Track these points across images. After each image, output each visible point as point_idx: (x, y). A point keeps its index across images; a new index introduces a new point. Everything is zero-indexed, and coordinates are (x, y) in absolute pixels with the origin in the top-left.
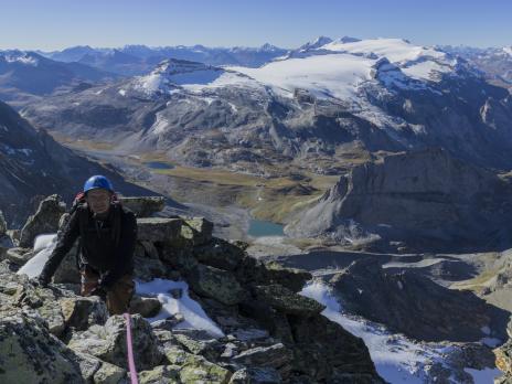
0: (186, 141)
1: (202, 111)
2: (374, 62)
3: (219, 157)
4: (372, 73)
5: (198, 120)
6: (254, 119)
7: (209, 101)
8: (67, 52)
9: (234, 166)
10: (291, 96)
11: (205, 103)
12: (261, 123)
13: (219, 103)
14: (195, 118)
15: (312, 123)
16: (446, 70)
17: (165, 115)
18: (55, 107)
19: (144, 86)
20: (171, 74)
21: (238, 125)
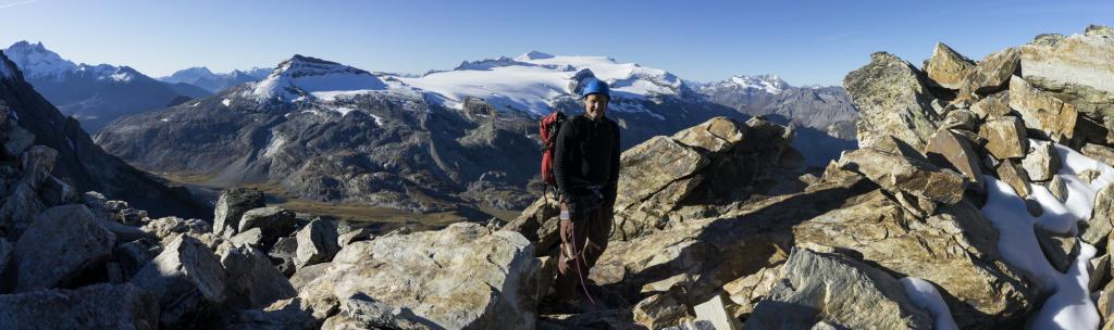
0: (308, 164)
1: (333, 124)
2: (573, 74)
3: (354, 185)
4: (572, 85)
5: (327, 136)
6: (405, 135)
7: (344, 111)
8: (178, 74)
9: (374, 197)
10: (459, 106)
11: (339, 114)
12: (416, 139)
13: (356, 113)
14: (321, 133)
15: (489, 142)
16: (667, 91)
17: (281, 131)
18: (137, 128)
19: (256, 92)
20: (294, 76)
21: (382, 143)
